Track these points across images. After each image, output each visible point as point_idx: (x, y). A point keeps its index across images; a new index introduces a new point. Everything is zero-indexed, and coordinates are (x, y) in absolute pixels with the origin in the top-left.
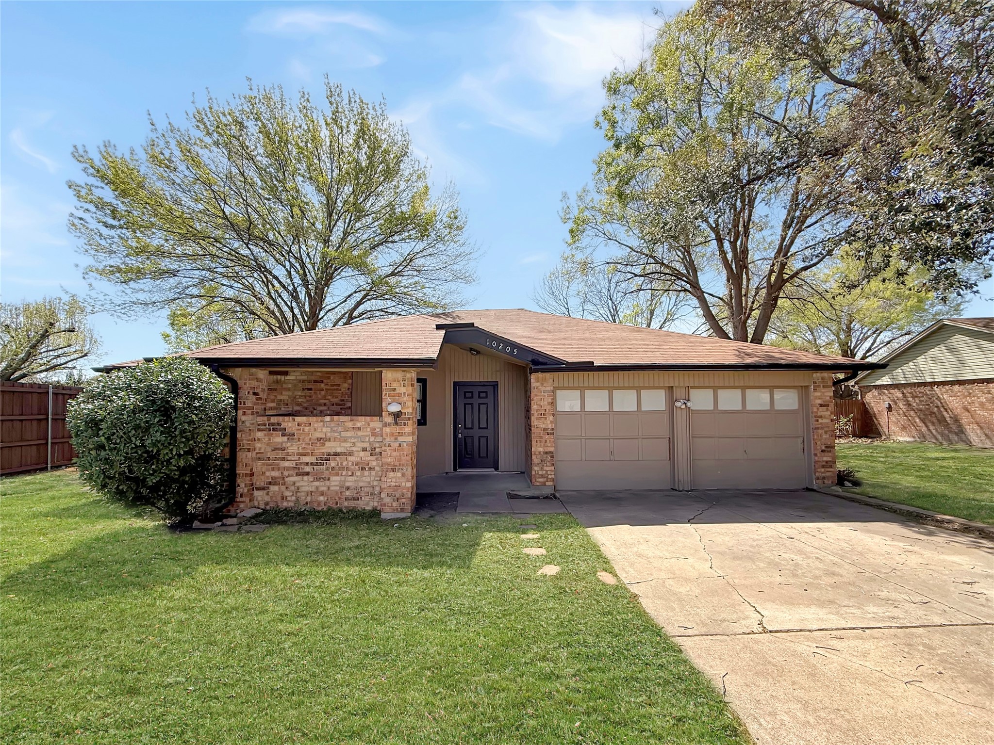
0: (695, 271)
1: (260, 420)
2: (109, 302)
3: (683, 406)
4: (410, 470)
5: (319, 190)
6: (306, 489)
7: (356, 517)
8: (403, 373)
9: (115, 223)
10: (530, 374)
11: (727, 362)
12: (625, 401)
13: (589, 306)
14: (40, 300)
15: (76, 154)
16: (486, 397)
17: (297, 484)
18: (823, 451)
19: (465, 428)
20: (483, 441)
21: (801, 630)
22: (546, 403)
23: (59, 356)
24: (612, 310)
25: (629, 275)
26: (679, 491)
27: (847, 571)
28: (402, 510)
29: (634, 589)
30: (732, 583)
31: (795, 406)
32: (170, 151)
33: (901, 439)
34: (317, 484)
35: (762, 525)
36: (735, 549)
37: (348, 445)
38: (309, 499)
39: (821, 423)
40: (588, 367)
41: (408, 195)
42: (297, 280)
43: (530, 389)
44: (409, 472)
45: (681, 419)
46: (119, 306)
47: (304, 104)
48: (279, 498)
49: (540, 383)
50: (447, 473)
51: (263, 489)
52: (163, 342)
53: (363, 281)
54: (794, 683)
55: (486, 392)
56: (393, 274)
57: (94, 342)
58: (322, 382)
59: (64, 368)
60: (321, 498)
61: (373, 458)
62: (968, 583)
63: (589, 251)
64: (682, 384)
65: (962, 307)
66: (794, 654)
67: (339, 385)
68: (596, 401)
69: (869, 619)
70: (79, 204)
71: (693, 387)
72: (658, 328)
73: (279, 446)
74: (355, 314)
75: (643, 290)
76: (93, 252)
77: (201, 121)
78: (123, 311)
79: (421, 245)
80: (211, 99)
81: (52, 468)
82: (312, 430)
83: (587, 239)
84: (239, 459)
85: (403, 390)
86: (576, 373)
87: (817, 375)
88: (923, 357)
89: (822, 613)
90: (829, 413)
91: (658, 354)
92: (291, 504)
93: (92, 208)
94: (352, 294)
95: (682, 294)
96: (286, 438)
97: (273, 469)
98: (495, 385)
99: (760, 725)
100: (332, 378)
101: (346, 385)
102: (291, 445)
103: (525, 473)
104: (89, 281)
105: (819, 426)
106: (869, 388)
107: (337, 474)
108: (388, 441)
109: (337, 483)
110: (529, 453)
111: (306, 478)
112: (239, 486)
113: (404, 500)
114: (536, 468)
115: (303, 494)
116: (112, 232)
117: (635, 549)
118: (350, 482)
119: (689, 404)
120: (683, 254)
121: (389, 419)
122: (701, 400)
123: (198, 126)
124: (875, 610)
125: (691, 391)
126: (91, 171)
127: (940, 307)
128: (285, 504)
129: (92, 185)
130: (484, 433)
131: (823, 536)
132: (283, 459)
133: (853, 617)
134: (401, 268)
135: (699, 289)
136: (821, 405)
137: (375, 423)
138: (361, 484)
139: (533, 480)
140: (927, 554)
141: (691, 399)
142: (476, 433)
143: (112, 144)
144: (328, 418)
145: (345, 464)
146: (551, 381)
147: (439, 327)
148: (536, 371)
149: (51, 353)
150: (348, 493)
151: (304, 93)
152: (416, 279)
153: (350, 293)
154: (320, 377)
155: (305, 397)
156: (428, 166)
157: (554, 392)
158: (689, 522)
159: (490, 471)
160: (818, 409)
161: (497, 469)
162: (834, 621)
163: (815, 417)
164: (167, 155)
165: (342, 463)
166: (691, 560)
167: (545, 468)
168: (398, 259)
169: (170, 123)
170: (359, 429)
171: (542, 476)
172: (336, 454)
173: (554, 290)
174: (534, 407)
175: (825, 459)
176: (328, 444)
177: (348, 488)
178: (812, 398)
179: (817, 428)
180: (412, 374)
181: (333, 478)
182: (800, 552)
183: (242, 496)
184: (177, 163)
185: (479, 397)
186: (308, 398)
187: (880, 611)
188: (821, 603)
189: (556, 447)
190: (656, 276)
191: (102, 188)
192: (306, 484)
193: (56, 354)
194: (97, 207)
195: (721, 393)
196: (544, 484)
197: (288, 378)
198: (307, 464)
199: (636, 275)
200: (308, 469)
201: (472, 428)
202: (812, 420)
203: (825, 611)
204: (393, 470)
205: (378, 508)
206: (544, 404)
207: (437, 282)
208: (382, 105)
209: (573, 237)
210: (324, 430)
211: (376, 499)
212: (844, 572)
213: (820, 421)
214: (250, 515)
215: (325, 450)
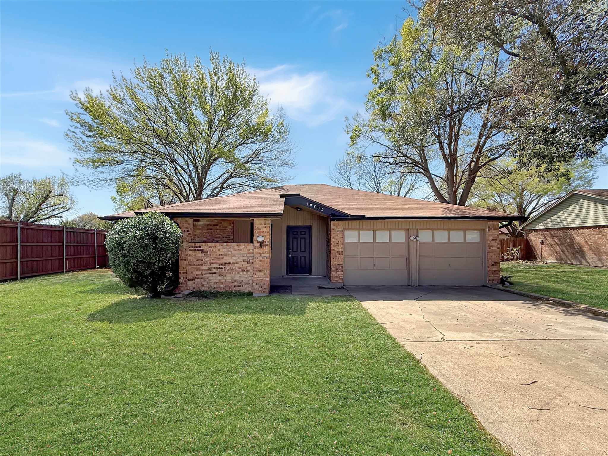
0: (426, 161)
1: (190, 245)
2: (86, 179)
3: (415, 240)
4: (268, 271)
5: (205, 113)
6: (214, 281)
7: (241, 295)
8: (265, 221)
9: (91, 134)
10: (330, 221)
11: (439, 216)
12: (382, 237)
13: (362, 181)
14: (44, 178)
15: (72, 96)
16: (305, 234)
17: (210, 278)
18: (492, 265)
19: (293, 252)
20: (303, 259)
21: (461, 341)
22: (339, 237)
23: (53, 210)
24: (376, 183)
25: (387, 164)
26: (412, 286)
27: (492, 320)
28: (264, 292)
29: (385, 326)
30: (432, 324)
31: (478, 240)
32: (123, 93)
33: (549, 261)
34: (220, 278)
35: (453, 301)
36: (437, 311)
37: (236, 258)
38: (215, 286)
39: (492, 250)
40: (362, 218)
41: (256, 116)
42: (191, 167)
43: (330, 230)
44: (268, 272)
45: (413, 247)
46: (92, 181)
47: (197, 64)
48: (200, 285)
49: (335, 227)
50: (283, 276)
51: (192, 280)
52: (112, 202)
53: (230, 166)
54: (452, 357)
55: (305, 232)
56: (247, 162)
57: (73, 202)
58: (217, 225)
59: (56, 217)
60: (222, 286)
61: (249, 265)
62: (550, 325)
63: (362, 149)
64: (414, 227)
65: (592, 182)
66: (456, 348)
67: (227, 227)
68: (367, 236)
69: (496, 337)
70: (72, 124)
71: (420, 229)
72: (403, 196)
73: (200, 258)
74: (225, 186)
75: (395, 172)
76: (77, 151)
77: (139, 74)
78: (94, 184)
79: (263, 145)
80: (146, 62)
81: (66, 272)
82: (217, 250)
83: (362, 142)
84: (180, 265)
85: (264, 229)
86: (355, 221)
87: (490, 223)
88: (562, 212)
89: (473, 335)
90: (496, 244)
91: (400, 211)
92: (206, 289)
93: (79, 126)
94: (223, 174)
95: (418, 174)
96: (203, 254)
97: (197, 271)
98: (310, 228)
99: (434, 368)
100: (223, 223)
101: (230, 227)
102: (206, 258)
103: (327, 276)
104: (75, 167)
105: (491, 251)
106: (531, 231)
107: (230, 273)
108: (257, 256)
109: (230, 278)
110: (329, 265)
111: (214, 275)
112: (180, 278)
113: (265, 287)
114: (333, 273)
115: (212, 283)
116: (90, 140)
117: (386, 311)
118: (237, 277)
119: (418, 239)
120: (420, 151)
121: (258, 245)
122: (425, 236)
123: (137, 77)
124: (499, 334)
125: (419, 231)
126: (80, 105)
127: (579, 182)
128: (203, 288)
129: (80, 113)
130: (303, 254)
131: (485, 307)
132: (202, 265)
133: (487, 336)
134: (251, 159)
135: (428, 171)
136: (492, 240)
137: (250, 247)
138: (242, 279)
139: (332, 279)
140: (535, 314)
141: (419, 236)
142: (299, 254)
143: (90, 89)
144: (225, 244)
145: (234, 268)
146: (342, 225)
147: (281, 196)
148: (334, 220)
149: (49, 208)
150: (236, 283)
151: (197, 58)
152: (260, 165)
153: (222, 174)
154: (217, 223)
155: (209, 233)
156: (269, 99)
157: (343, 231)
158: (415, 300)
159: (307, 275)
160: (490, 242)
161: (310, 274)
162: (478, 337)
163: (489, 246)
164: (122, 96)
165: (232, 268)
166: (413, 315)
167: (338, 273)
168: (250, 152)
169: (122, 76)
170: (241, 250)
171: (337, 277)
172: (229, 263)
173: (342, 171)
174: (332, 240)
175: (494, 269)
176: (225, 257)
177: (236, 281)
178: (487, 235)
179: (489, 252)
180: (269, 221)
181: (228, 275)
182: (470, 312)
183: (182, 284)
184: (127, 100)
185: (301, 234)
186: (210, 234)
187: (501, 335)
188: (473, 332)
189: (344, 262)
190: (402, 164)
191: (86, 114)
192: (214, 278)
193: (51, 209)
194: (82, 126)
195: (436, 232)
196: (337, 282)
197: (200, 223)
198: (215, 268)
199: (391, 164)
200: (215, 270)
201: (297, 252)
202: (487, 248)
203: (474, 334)
204: (259, 271)
205: (251, 291)
206: (338, 238)
207: (272, 167)
208: (243, 65)
209: (352, 141)
210: (223, 250)
211: (251, 286)
212: (489, 320)
213: (492, 248)
214: (187, 293)
215: (224, 261)
